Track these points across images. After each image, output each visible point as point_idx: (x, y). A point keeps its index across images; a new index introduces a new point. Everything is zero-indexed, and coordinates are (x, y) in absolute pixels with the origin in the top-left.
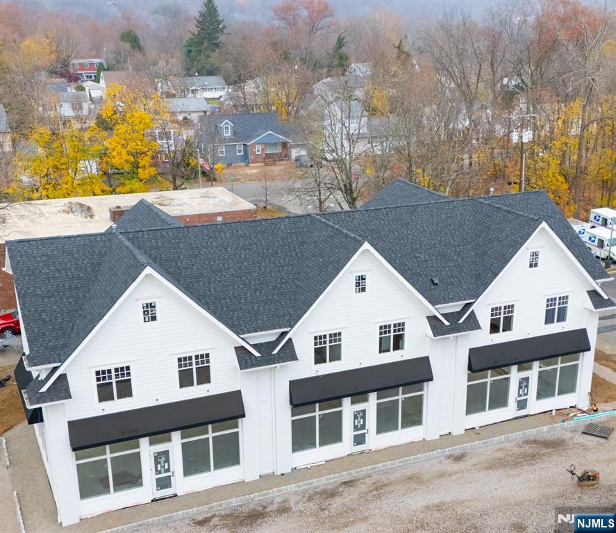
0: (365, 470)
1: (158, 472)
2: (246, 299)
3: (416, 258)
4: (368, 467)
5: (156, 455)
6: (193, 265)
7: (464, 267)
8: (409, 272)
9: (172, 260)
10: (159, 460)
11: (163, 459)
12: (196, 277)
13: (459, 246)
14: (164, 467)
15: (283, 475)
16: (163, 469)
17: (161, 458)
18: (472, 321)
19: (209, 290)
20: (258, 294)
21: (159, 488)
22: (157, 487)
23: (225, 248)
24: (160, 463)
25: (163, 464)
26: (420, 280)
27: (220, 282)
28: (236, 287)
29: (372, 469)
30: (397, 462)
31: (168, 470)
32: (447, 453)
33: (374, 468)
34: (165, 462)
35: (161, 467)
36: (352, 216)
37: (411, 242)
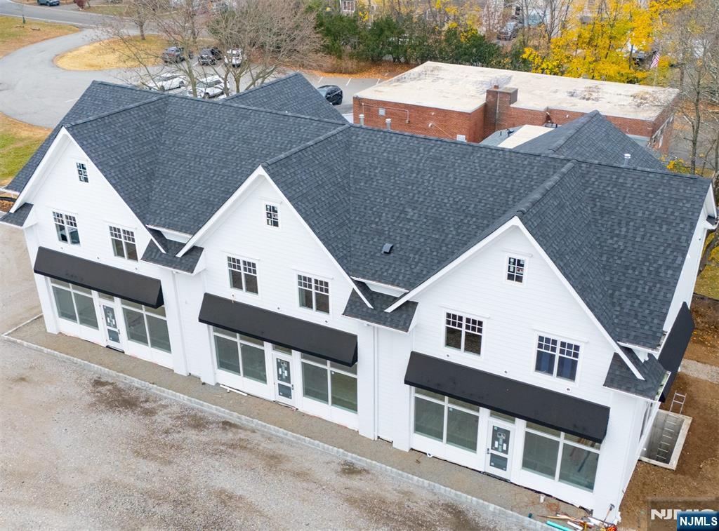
0: (256, 423)
2: (192, 191)
3: (403, 211)
4: (260, 422)
6: (188, 143)
7: (447, 245)
8: (373, 226)
9: (178, 133)
12: (178, 156)
13: (472, 216)
15: (204, 384)
18: (404, 316)
19: (174, 172)
20: (206, 191)
23: (231, 135)
26: (375, 240)
27: (190, 167)
28: (196, 177)
29: (262, 425)
30: (290, 435)
32: (349, 459)
33: (265, 426)
36: (388, 139)
37: (419, 192)
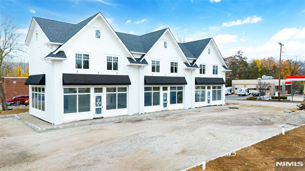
1: (97, 105)
5: (96, 97)
10: (97, 100)
11: (99, 100)
14: (99, 103)
16: (98, 104)
17: (98, 99)
21: (96, 113)
22: (96, 112)
24: (97, 101)
25: (99, 102)
31: (100, 105)
34: (100, 101)
35: (98, 103)
